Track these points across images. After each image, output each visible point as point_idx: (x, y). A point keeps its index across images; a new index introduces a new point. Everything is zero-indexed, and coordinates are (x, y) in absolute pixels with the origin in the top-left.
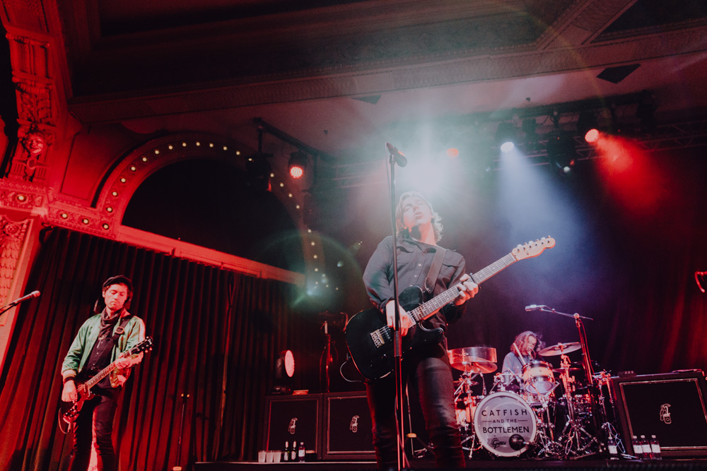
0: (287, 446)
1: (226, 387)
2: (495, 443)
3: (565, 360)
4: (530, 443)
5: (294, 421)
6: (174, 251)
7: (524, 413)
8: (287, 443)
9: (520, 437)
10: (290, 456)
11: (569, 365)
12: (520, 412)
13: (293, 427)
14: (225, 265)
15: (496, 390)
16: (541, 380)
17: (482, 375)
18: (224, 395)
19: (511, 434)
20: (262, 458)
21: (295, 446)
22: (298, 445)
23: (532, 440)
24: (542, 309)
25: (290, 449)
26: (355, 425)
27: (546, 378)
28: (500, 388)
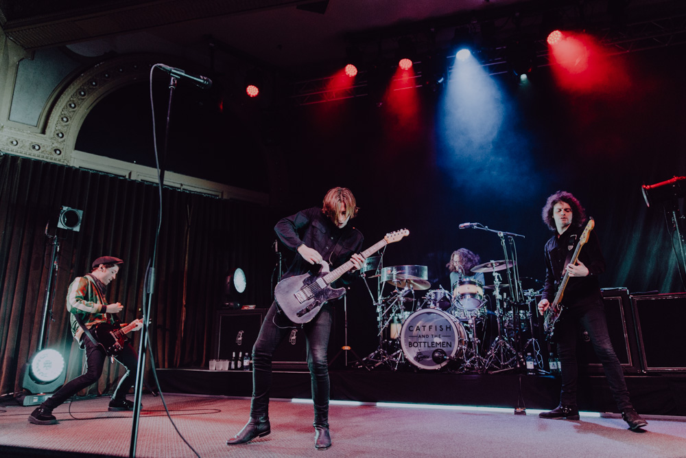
0: (234, 356)
1: (186, 302)
2: (419, 356)
3: (496, 277)
4: (450, 357)
5: (241, 333)
6: (130, 174)
7: (448, 329)
8: (234, 353)
9: (442, 352)
10: (236, 364)
11: (499, 283)
12: (444, 328)
13: (240, 339)
14: (184, 187)
15: (426, 306)
16: (468, 297)
17: (413, 292)
18: (184, 308)
19: (434, 349)
20: (212, 366)
21: (240, 356)
22: (243, 355)
23: (453, 355)
24: (475, 227)
25: (236, 359)
26: (294, 337)
27: (473, 295)
28: (430, 304)
